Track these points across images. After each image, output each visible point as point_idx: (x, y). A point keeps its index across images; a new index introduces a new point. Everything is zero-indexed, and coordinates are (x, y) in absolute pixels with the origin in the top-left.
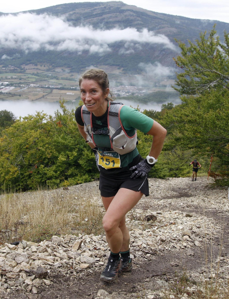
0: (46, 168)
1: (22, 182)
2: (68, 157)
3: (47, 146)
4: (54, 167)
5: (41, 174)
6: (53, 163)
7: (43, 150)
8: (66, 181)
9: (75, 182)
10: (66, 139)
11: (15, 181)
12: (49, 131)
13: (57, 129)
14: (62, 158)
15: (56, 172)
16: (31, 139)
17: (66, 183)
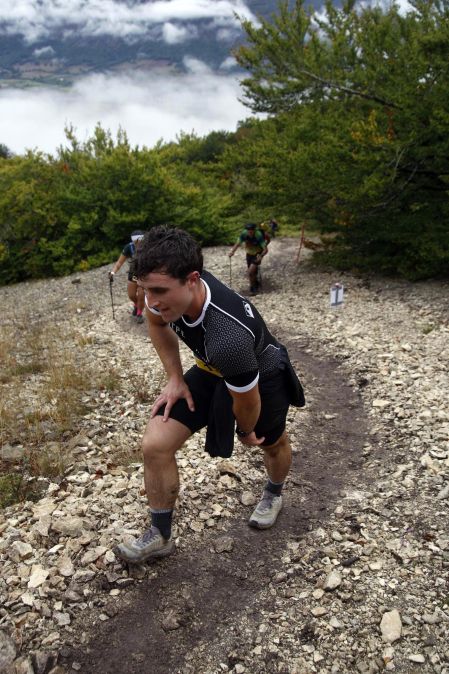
0: (51, 243)
1: (15, 267)
2: (84, 220)
3: (48, 206)
4: (63, 241)
5: (43, 253)
6: (63, 234)
7: (44, 213)
8: (83, 262)
9: (99, 262)
10: (78, 193)
12: (51, 181)
13: (62, 177)
14: (74, 225)
15: (66, 248)
16: (21, 197)
17: (84, 264)
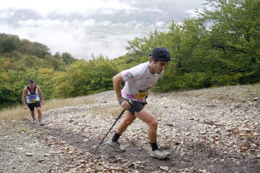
0: (86, 86)
2: (96, 80)
4: (90, 86)
5: (84, 89)
7: (85, 78)
8: (95, 91)
9: (99, 92)
10: (94, 73)
11: (73, 92)
12: (87, 69)
13: (90, 68)
16: (78, 74)
